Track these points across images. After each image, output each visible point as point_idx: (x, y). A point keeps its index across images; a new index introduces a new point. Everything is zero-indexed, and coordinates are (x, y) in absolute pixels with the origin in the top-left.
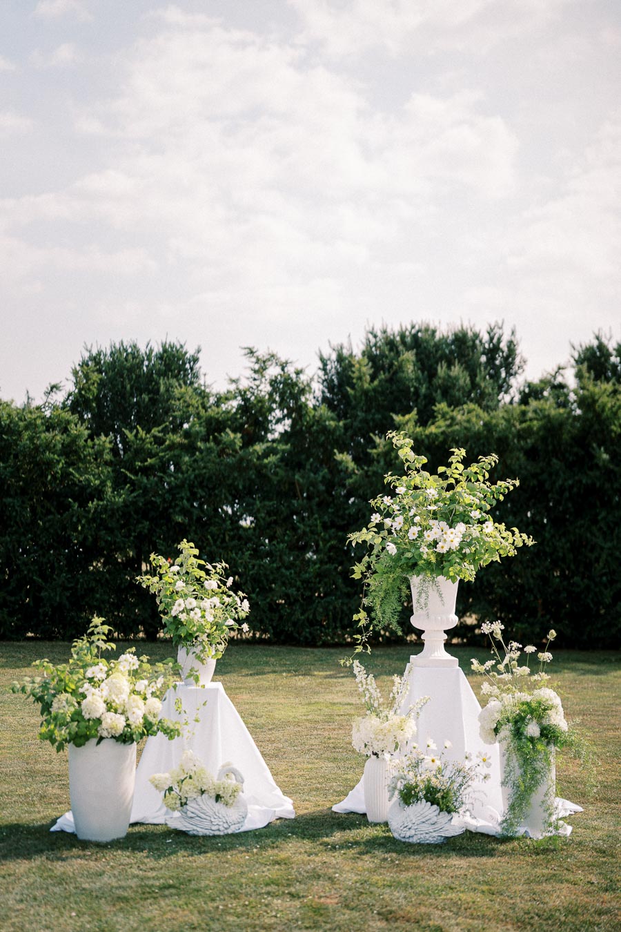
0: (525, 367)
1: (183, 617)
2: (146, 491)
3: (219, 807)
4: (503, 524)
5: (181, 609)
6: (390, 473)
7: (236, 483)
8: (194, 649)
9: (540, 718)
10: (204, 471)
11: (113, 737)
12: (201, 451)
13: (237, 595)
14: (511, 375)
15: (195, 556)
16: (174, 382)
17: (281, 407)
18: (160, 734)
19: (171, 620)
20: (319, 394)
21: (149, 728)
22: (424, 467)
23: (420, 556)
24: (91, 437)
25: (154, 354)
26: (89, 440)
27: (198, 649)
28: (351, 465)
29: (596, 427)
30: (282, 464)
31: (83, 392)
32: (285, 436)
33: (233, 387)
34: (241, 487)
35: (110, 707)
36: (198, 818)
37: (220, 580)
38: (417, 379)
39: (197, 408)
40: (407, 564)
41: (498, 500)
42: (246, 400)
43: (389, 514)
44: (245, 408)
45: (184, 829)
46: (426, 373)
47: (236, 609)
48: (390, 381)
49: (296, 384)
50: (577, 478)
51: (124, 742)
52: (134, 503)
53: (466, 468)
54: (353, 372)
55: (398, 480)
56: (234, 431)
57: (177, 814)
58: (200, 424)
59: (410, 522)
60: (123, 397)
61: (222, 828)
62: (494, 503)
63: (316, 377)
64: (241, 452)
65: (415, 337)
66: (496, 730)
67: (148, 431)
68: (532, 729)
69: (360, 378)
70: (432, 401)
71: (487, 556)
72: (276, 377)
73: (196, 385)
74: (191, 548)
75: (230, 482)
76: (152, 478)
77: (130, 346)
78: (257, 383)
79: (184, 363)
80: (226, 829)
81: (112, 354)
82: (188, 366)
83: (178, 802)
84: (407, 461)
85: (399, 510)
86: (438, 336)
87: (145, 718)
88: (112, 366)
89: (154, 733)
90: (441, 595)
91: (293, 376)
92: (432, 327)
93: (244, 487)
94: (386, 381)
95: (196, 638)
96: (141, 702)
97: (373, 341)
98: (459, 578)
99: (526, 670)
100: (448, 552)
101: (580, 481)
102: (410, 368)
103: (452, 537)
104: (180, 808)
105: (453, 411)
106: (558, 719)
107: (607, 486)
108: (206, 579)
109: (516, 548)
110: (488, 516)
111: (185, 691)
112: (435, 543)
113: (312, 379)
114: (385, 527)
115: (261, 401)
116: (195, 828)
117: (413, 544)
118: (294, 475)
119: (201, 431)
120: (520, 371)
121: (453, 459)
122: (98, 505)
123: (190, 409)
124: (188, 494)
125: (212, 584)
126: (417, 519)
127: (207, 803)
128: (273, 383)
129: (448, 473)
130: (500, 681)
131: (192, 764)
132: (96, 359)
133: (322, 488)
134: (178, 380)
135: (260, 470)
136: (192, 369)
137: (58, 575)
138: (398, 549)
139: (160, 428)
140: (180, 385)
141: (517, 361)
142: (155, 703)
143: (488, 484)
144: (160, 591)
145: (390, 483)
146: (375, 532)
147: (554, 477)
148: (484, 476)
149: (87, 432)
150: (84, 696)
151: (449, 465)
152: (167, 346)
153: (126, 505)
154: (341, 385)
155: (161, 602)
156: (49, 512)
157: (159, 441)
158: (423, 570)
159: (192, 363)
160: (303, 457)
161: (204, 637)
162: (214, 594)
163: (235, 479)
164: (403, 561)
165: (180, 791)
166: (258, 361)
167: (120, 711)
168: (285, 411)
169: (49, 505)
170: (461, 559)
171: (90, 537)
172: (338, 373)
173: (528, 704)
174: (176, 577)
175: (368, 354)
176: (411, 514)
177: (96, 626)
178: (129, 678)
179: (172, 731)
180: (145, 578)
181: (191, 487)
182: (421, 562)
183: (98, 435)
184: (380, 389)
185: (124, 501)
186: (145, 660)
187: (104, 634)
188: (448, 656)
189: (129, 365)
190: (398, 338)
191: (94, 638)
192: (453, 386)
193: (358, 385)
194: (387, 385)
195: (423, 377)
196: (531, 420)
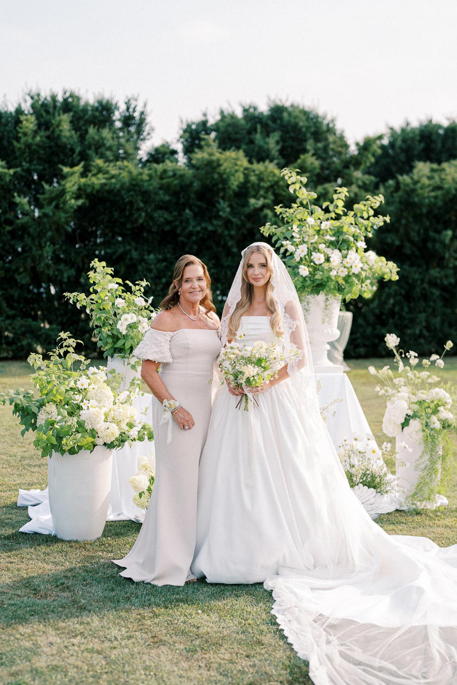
0: (153, 134)
9: (436, 413)
11: (105, 444)
14: (142, 140)
15: (110, 275)
22: (315, 201)
29: (220, 186)
38: (72, 136)
46: (78, 134)
48: (48, 137)
50: (204, 225)
54: (21, 128)
65: (65, 102)
66: (405, 424)
69: (25, 134)
70: (84, 157)
74: (104, 267)
86: (82, 103)
92: (77, 94)
101: (206, 229)
102: (66, 127)
105: (108, 166)
106: (447, 414)
107: (226, 232)
120: (149, 137)
121: (336, 196)
125: (141, 301)
129: (331, 208)
141: (147, 129)
144: (86, 306)
145: (280, 214)
147: (184, 224)
150: (79, 407)
151: (332, 201)
177: (64, 340)
184: (41, 144)
188: (331, 364)
192: (104, 145)
193: (23, 140)
194: (47, 141)
195: (75, 136)
196: (170, 177)
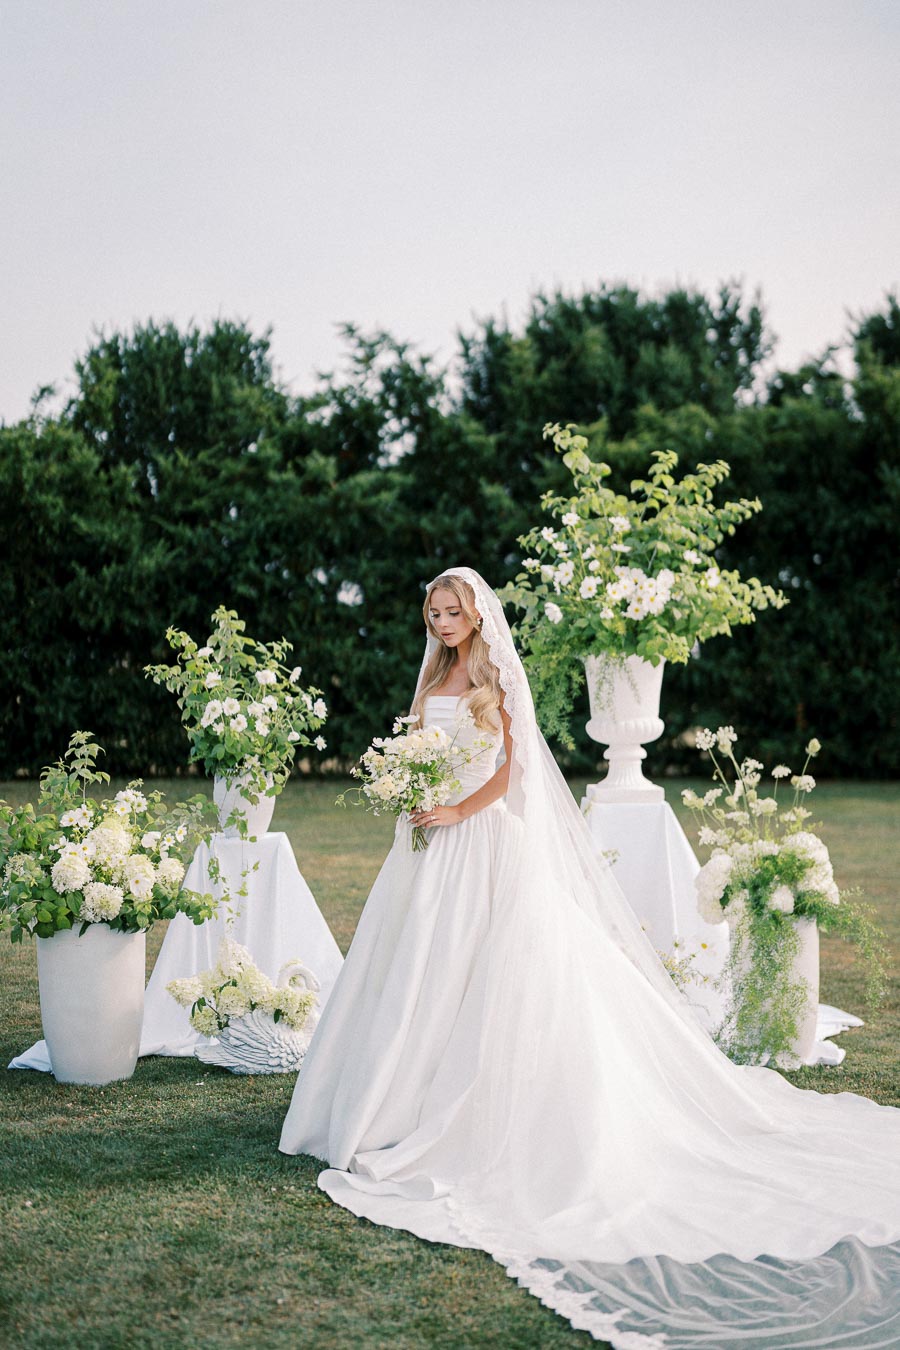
0: (775, 347)
1: (219, 729)
2: (191, 548)
3: (280, 1031)
4: (736, 572)
5: (216, 716)
6: (550, 493)
7: (329, 535)
8: (238, 781)
9: (792, 880)
10: (280, 517)
11: (103, 921)
12: (275, 486)
13: (306, 692)
14: (755, 359)
15: (239, 632)
16: (235, 381)
17: (399, 415)
18: (181, 916)
19: (201, 734)
20: (457, 396)
21: (163, 908)
22: (608, 481)
23: (600, 624)
24: (105, 465)
25: (202, 336)
26: (102, 474)
27: (245, 780)
28: (507, 502)
29: (887, 437)
30: (402, 506)
31: (92, 399)
32: (407, 462)
33: (322, 387)
34: (336, 540)
35: (99, 873)
36: (245, 1047)
37: (279, 669)
38: (608, 366)
39: (269, 419)
40: (579, 637)
41: (726, 534)
42: (345, 406)
43: (550, 559)
44: (344, 419)
45: (225, 1065)
46: (622, 360)
47: (305, 714)
48: (569, 371)
49: (418, 380)
50: (856, 516)
51: (124, 928)
52: (173, 568)
53: (677, 482)
54: (511, 360)
55: (564, 503)
56: (326, 453)
57: (214, 1041)
58: (274, 446)
59: (583, 571)
60: (155, 404)
61: (284, 1063)
62: (720, 538)
63: (452, 370)
64: (336, 487)
65: (606, 304)
66: (724, 901)
67: (194, 456)
68: (781, 899)
69: (520, 370)
70: (632, 402)
71: (707, 624)
72: (390, 370)
73: (266, 385)
74: (233, 618)
75: (320, 532)
76: (200, 529)
77: (164, 326)
78: (361, 378)
79: (248, 352)
80: (292, 1063)
81: (137, 339)
82: (253, 355)
83: (215, 1022)
84: (578, 471)
85: (567, 552)
86: (641, 302)
87: (155, 890)
88: (137, 357)
89: (171, 916)
90: (634, 686)
91: (416, 367)
92: (632, 287)
93: (343, 541)
94: (561, 372)
95: (241, 763)
96: (149, 865)
97: (541, 309)
98: (663, 660)
99: (770, 804)
100: (645, 618)
102: (597, 349)
103: (650, 593)
104: (217, 1032)
105: (663, 416)
106: (823, 883)
108: (258, 669)
109: (754, 610)
110: (709, 561)
111: (223, 845)
112: (624, 605)
113: (445, 372)
114: (544, 580)
115: (367, 406)
116: (243, 1062)
117: (588, 604)
118: (418, 520)
119: (274, 457)
120: (768, 353)
121: (656, 468)
122: (117, 573)
123: (258, 420)
124: (256, 552)
125: (267, 676)
126: (594, 566)
127: (261, 1026)
128: (387, 377)
129: (649, 492)
130: (730, 823)
131: (234, 963)
132: (111, 348)
133: (462, 539)
134: (239, 377)
135: (366, 515)
136: (260, 359)
137: (61, 682)
138: (565, 613)
139: (210, 451)
140: (241, 385)
141: (764, 338)
142: (172, 868)
143: (711, 507)
144: (182, 689)
145: (552, 509)
146: (528, 589)
147: (820, 517)
148: (705, 496)
149: (97, 460)
150: (56, 857)
151: (649, 479)
152: (221, 326)
153: (160, 571)
154: (492, 379)
155: (185, 707)
156: (43, 584)
157: (212, 473)
158: (603, 644)
159: (259, 350)
160: (433, 492)
161: (255, 760)
162: (271, 690)
163: (327, 529)
164: (573, 633)
165: (217, 1006)
166: (362, 343)
167: (115, 880)
168: (405, 421)
169: (41, 572)
170: (665, 627)
171: (107, 622)
172: (487, 362)
173: (772, 858)
174: (209, 666)
175: (533, 331)
176: (585, 556)
177: (79, 745)
178: (131, 827)
179: (199, 909)
180: (158, 668)
181: (261, 542)
182: (601, 635)
183: (116, 463)
184: (550, 385)
185: (158, 564)
186: (158, 798)
187: (90, 757)
188: (647, 785)
189: (161, 355)
190: (580, 307)
191: (74, 765)
192: (664, 378)
193: (516, 379)
194: (562, 379)
195: (617, 364)
196: (784, 429)
